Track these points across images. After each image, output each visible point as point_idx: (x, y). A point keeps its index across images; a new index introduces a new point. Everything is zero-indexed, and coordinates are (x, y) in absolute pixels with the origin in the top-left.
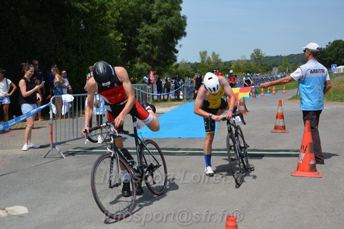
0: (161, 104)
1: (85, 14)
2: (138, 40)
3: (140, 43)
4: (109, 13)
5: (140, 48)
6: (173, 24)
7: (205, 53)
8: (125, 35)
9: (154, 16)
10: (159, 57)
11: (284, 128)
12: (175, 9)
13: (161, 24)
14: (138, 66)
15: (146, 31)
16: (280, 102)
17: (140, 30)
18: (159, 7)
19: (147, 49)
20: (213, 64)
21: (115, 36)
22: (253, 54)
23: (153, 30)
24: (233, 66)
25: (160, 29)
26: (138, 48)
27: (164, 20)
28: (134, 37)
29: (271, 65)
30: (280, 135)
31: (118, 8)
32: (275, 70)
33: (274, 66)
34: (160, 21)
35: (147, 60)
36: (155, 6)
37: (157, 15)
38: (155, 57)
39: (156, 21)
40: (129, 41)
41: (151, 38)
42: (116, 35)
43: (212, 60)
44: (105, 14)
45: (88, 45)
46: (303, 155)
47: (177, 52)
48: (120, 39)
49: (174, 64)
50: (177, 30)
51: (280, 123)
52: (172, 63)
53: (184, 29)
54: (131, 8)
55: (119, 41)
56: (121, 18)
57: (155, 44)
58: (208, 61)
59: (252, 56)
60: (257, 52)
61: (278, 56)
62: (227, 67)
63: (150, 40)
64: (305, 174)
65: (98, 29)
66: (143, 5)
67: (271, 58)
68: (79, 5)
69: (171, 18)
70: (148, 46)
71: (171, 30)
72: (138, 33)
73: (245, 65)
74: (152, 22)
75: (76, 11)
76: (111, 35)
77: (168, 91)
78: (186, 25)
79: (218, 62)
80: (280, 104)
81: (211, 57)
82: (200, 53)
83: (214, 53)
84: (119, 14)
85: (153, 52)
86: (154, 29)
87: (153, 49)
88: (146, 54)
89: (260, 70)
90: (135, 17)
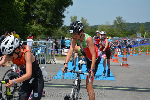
5: (36, 12)
8: (26, 1)
10: (51, 21)
14: (34, 27)
19: (41, 14)
22: (115, 21)
26: (35, 12)
28: (32, 3)
48: (23, 4)
55: (23, 6)
59: (115, 22)
60: (119, 19)
61: (135, 23)
63: (45, 7)
67: (130, 24)
70: (43, 11)
73: (109, 29)
85: (45, 17)
87: (47, 14)
88: (41, 18)
89: (121, 35)
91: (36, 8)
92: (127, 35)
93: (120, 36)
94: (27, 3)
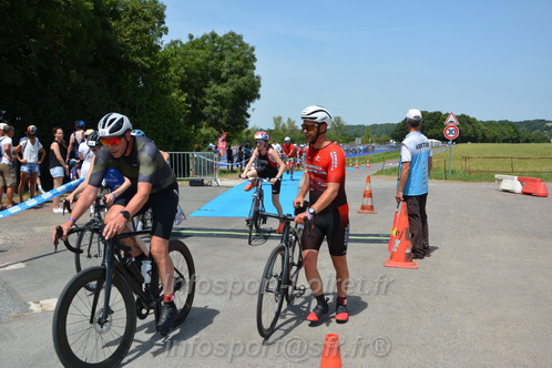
0: (229, 175)
1: (144, 70)
2: (204, 102)
3: (207, 105)
4: (172, 69)
5: (206, 110)
6: (245, 84)
7: (280, 119)
8: (190, 95)
9: (223, 75)
10: (228, 122)
11: (372, 208)
12: (248, 67)
13: (232, 84)
14: (204, 131)
15: (214, 92)
16: (369, 178)
17: (207, 90)
18: (230, 66)
19: (214, 112)
20: (288, 131)
21: (178, 96)
23: (222, 90)
25: (231, 89)
27: (236, 80)
28: (201, 97)
30: (368, 216)
31: (182, 65)
32: (358, 140)
33: (356, 136)
34: (230, 80)
35: (214, 124)
36: (225, 64)
37: (227, 73)
38: (223, 121)
39: (226, 81)
40: (194, 103)
41: (219, 98)
42: (180, 95)
43: (287, 126)
44: (167, 71)
45: (146, 105)
46: (398, 242)
47: (249, 116)
48: (184, 99)
49: (246, 130)
50: (250, 92)
51: (368, 202)
52: (242, 129)
53: (257, 91)
54: (198, 65)
55: (183, 102)
56: (186, 76)
57: (223, 106)
58: (283, 127)
60: (338, 120)
63: (218, 102)
64: (399, 264)
65: (159, 88)
66: (212, 63)
67: (352, 127)
68: (138, 59)
69: (243, 78)
70: (216, 108)
71: (242, 92)
72: (204, 94)
74: (221, 81)
75: (134, 66)
76: (174, 94)
77: (241, 160)
78: (259, 86)
79: (293, 130)
80: (369, 180)
81: (286, 124)
82: (274, 119)
83: (289, 120)
84: (183, 71)
85: (221, 116)
86: (224, 90)
87: (221, 112)
88: (213, 116)
90: (202, 76)
94: (194, 97)
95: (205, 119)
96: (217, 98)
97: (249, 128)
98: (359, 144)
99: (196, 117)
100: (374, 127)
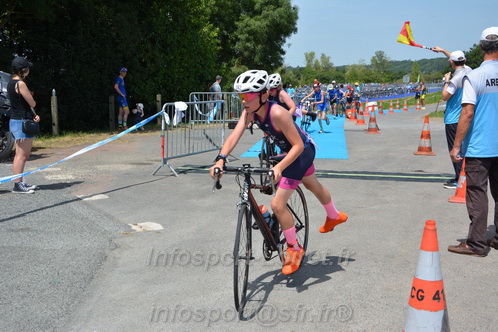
2: (237, 38)
4: (203, 1)
5: (238, 46)
6: (281, 17)
7: (312, 55)
8: (221, 30)
9: (257, 7)
10: (261, 60)
11: (430, 149)
13: (266, 17)
14: (234, 69)
15: (247, 25)
17: (239, 24)
19: (247, 49)
20: (322, 69)
21: (211, 32)
22: (374, 58)
23: (256, 23)
24: (348, 73)
25: (265, 23)
26: (236, 46)
27: (271, 12)
28: (232, 32)
29: (397, 72)
32: (406, 78)
33: (400, 73)
34: (265, 12)
37: (262, 5)
38: (257, 59)
39: (260, 13)
40: (225, 39)
41: (253, 34)
42: (212, 30)
43: (321, 64)
45: (177, 41)
47: (283, 53)
48: (216, 34)
49: (280, 69)
50: (285, 26)
52: (276, 67)
53: (295, 24)
55: (215, 37)
56: (216, 9)
57: (257, 42)
58: (315, 65)
59: (373, 60)
60: (380, 55)
61: (405, 62)
62: (340, 74)
63: (251, 37)
65: (190, 22)
67: (397, 63)
69: (279, 9)
70: (248, 44)
71: (278, 25)
72: (236, 28)
73: (363, 71)
74: (255, 13)
76: (205, 29)
78: (297, 18)
79: (328, 67)
81: (319, 60)
82: (306, 55)
83: (323, 55)
85: (253, 52)
86: (258, 23)
87: (254, 49)
88: (246, 54)
89: (383, 79)
90: (233, 8)
91: (238, 40)
92: (392, 79)
93: (381, 82)
94: (225, 32)
95: (236, 57)
96: (249, 32)
97: (283, 67)
98: (407, 83)
99: (227, 54)
100: (424, 62)
